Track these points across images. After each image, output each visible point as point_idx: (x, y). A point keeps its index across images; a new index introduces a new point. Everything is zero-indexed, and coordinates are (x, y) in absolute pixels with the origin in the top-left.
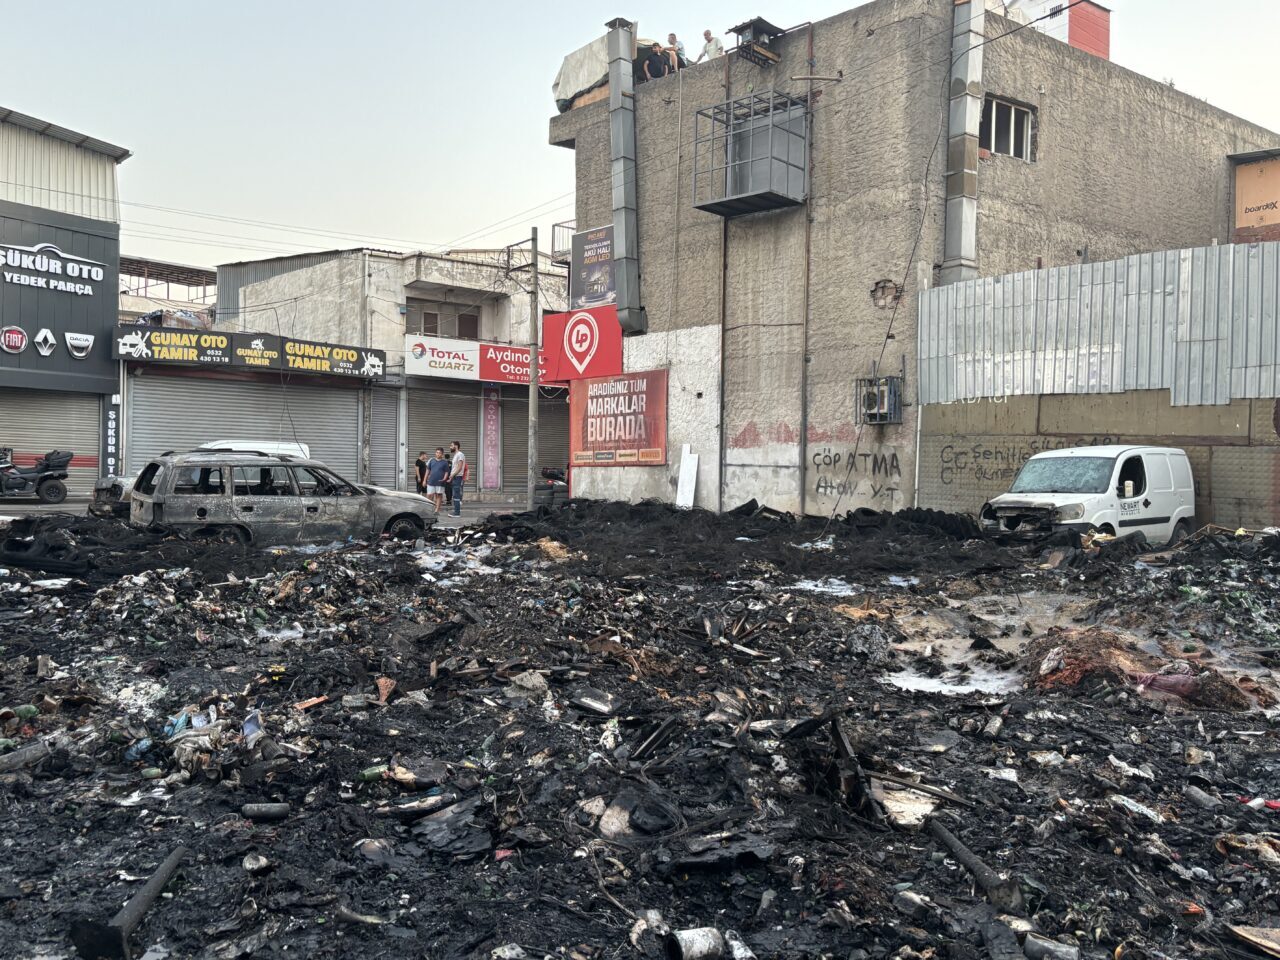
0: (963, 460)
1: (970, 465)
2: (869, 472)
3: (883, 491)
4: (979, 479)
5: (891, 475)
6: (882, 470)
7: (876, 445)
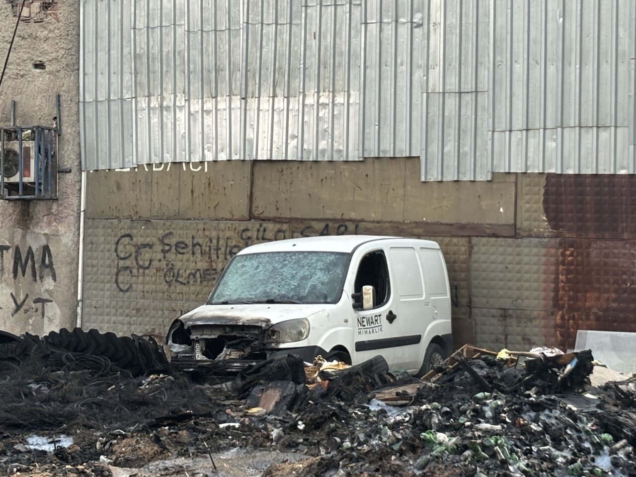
0: (146, 255)
1: (155, 264)
2: (8, 275)
3: (30, 303)
4: (169, 283)
5: (42, 278)
6: (29, 271)
7: (19, 232)
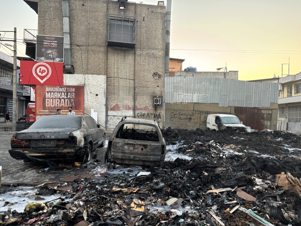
1: (178, 117)
4: (180, 120)
5: (159, 119)
6: (156, 117)
7: (155, 112)
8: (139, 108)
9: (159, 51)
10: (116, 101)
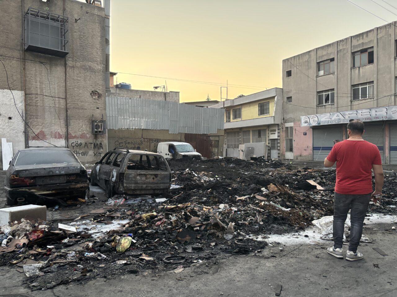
1: (123, 146)
2: (92, 148)
3: (97, 154)
5: (100, 149)
6: (97, 148)
7: (95, 140)
8: (74, 135)
9: (97, 64)
10: (41, 127)
